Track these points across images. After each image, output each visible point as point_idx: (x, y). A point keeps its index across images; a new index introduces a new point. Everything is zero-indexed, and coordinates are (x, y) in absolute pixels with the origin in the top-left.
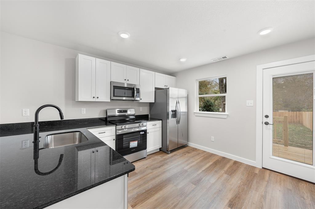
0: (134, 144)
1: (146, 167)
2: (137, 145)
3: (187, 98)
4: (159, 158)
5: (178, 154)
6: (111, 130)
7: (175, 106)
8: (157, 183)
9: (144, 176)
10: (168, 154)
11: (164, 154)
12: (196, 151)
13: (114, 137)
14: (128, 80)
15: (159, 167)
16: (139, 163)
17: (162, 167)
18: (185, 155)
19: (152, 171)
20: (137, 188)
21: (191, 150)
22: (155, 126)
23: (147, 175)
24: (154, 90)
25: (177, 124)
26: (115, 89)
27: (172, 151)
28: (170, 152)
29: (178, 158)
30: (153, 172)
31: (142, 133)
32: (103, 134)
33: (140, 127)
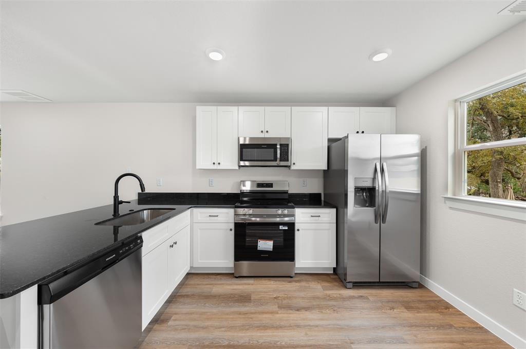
0: (266, 245)
1: (275, 296)
2: (272, 248)
3: (423, 156)
4: (318, 288)
5: (371, 298)
6: (227, 213)
7: (372, 176)
8: (261, 341)
9: (255, 313)
10: (346, 288)
11: (337, 284)
12: (441, 313)
13: (232, 226)
14: (267, 132)
15: (298, 310)
16: (272, 282)
17: (303, 312)
18: (393, 308)
19: (277, 309)
20: (223, 329)
21: (426, 302)
22: (317, 218)
23: (263, 313)
24: (326, 144)
25: (376, 222)
26: (244, 150)
27: (358, 285)
28: (351, 284)
29: (363, 309)
30: (278, 313)
31: (284, 228)
32: (216, 218)
33: (280, 216)
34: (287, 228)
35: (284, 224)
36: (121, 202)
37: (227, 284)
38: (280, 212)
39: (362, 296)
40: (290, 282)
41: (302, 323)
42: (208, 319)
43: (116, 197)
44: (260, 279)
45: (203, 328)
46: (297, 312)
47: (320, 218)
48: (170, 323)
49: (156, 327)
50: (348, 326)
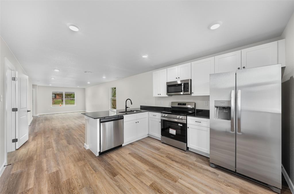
0: (173, 132)
2: (175, 134)
6: (158, 115)
7: (227, 100)
13: (160, 121)
14: (179, 78)
17: (174, 162)
20: (143, 153)
22: (199, 123)
23: (159, 155)
25: (232, 131)
26: (169, 88)
28: (214, 165)
30: (163, 157)
31: (180, 125)
32: (155, 116)
33: (176, 119)
34: (182, 126)
35: (181, 123)
36: (127, 107)
37: (157, 143)
38: (178, 117)
39: (215, 173)
40: (182, 152)
41: (168, 164)
42: (142, 149)
43: (126, 106)
44: (170, 146)
45: (139, 150)
46: (171, 161)
47: (201, 124)
48: (133, 146)
49: (130, 145)
50: (187, 175)
